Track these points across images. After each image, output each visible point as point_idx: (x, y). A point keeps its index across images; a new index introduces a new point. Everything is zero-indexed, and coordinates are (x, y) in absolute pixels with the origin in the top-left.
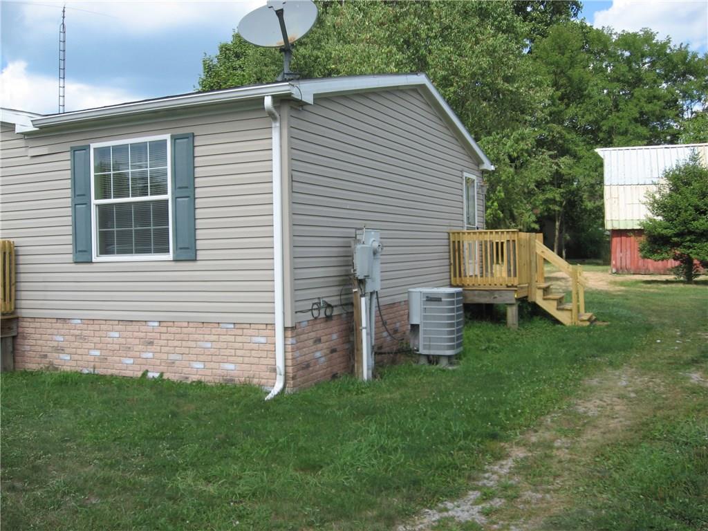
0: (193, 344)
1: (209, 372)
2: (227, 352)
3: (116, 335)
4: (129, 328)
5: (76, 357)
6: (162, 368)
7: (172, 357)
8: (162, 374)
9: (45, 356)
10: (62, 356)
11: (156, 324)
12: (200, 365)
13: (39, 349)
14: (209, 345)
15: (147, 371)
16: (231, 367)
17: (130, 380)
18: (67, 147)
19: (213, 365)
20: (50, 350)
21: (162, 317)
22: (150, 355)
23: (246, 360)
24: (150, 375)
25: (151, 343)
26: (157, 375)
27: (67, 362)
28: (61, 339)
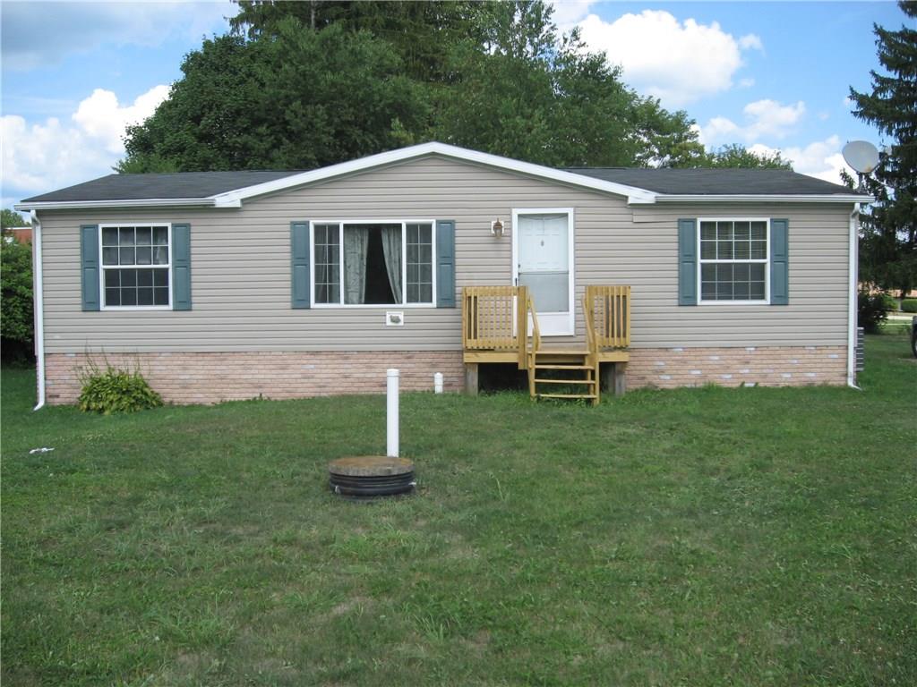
0: (783, 362)
1: (795, 380)
2: (809, 365)
3: (717, 358)
4: (729, 353)
5: (676, 377)
6: (757, 380)
7: (765, 371)
8: (757, 384)
9: (643, 378)
10: (662, 377)
11: (753, 349)
12: (789, 376)
13: (637, 373)
14: (796, 361)
15: (743, 383)
16: (813, 375)
17: (729, 390)
18: (676, 218)
19: (797, 375)
20: (650, 372)
21: (757, 343)
22: (747, 371)
23: (823, 370)
24: (747, 385)
25: (748, 363)
26: (752, 385)
27: (667, 381)
28: (662, 363)
